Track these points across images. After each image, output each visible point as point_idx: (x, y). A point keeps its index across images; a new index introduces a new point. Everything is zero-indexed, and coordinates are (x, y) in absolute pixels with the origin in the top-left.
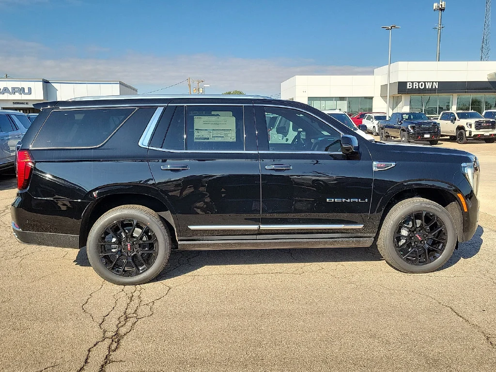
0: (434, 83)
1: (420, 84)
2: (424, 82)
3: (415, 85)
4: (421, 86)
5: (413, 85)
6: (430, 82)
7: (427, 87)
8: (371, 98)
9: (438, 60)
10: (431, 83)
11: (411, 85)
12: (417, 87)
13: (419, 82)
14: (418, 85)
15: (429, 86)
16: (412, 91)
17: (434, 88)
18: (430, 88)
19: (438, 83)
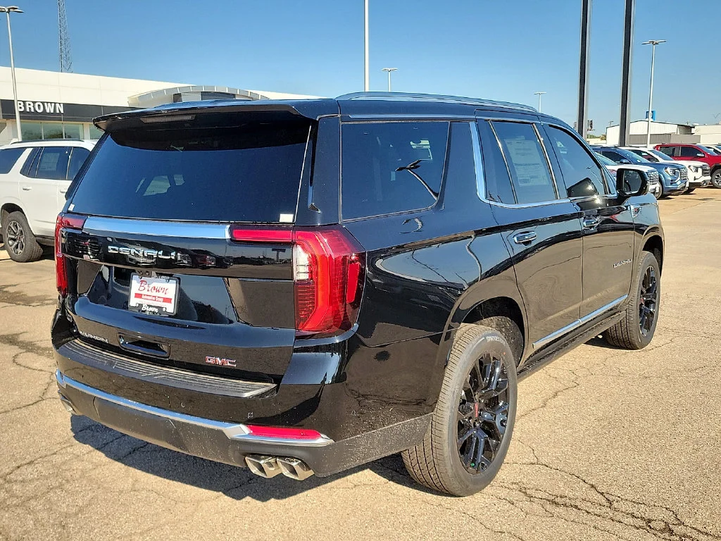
0: (57, 105)
1: (37, 104)
2: (43, 103)
3: (28, 107)
4: (39, 108)
5: (25, 106)
6: (51, 103)
10: (53, 104)
11: (22, 106)
12: (32, 110)
13: (34, 103)
14: (33, 106)
15: (50, 109)
16: (25, 115)
17: (58, 112)
18: (52, 111)
19: (62, 105)
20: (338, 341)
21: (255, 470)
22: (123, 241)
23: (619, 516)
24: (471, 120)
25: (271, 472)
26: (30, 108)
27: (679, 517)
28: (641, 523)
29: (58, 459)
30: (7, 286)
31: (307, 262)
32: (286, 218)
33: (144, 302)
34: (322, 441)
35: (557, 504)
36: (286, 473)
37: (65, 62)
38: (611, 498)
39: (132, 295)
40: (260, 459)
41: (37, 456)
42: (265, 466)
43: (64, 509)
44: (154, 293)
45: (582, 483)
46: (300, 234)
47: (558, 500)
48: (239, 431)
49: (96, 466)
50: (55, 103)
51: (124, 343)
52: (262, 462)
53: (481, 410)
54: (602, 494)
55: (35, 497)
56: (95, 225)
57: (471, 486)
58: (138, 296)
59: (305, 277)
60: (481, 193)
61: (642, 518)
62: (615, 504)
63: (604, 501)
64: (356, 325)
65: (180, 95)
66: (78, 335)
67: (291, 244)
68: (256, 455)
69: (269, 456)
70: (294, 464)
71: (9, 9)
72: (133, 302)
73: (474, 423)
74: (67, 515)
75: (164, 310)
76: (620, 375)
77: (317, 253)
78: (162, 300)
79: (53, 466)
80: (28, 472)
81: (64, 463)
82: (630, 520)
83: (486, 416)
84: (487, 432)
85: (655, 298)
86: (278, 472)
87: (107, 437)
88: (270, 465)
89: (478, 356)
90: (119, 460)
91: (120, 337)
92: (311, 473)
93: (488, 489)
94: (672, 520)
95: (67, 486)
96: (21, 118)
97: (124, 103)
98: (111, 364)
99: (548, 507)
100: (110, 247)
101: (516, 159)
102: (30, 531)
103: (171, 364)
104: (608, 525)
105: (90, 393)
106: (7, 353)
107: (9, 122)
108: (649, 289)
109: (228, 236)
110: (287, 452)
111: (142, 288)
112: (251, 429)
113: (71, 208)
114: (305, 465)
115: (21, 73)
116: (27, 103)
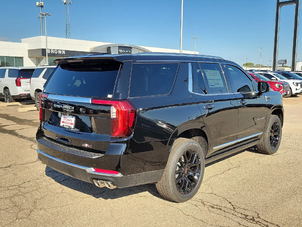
0: (63, 51)
1: (55, 51)
2: (57, 50)
6: (60, 50)
7: (59, 53)
8: (22, 58)
9: (42, 35)
11: (49, 51)
13: (54, 50)
14: (54, 51)
15: (60, 52)
16: (50, 55)
17: (63, 54)
18: (61, 53)
19: (64, 51)
20: (126, 140)
21: (97, 185)
22: (62, 103)
23: (236, 213)
24: (189, 62)
25: (102, 186)
26: (52, 52)
27: (259, 215)
28: (244, 216)
29: (38, 181)
30: (34, 120)
31: (115, 112)
32: (110, 96)
33: (65, 124)
34: (119, 175)
35: (213, 208)
36: (107, 186)
37: (67, 34)
38: (235, 207)
39: (61, 122)
40: (97, 181)
41: (31, 179)
42: (99, 183)
43: (36, 197)
44: (68, 121)
45: (226, 201)
46: (114, 102)
47: (215, 206)
48: (91, 170)
49: (51, 184)
50: (62, 50)
51: (58, 139)
52: (98, 182)
53: (188, 171)
54: (233, 205)
55: (28, 193)
56: (51, 97)
57: (181, 198)
58: (63, 122)
59: (115, 117)
60: (190, 89)
61: (244, 215)
62: (236, 209)
63: (232, 208)
64: (132, 135)
65: (110, 47)
66: (45, 136)
67: (110, 106)
68: (97, 179)
69: (101, 180)
70: (109, 183)
71: (46, 14)
72: (61, 124)
73: (185, 175)
74: (37, 199)
75: (70, 127)
76: (259, 164)
77: (119, 109)
78: (70, 124)
79: (36, 183)
80: (27, 184)
81: (40, 182)
82: (240, 215)
83: (191, 173)
84: (190, 179)
85: (279, 134)
86: (104, 186)
87: (57, 175)
88: (102, 183)
89: (186, 150)
90: (59, 182)
91: (56, 136)
92: (115, 187)
93: (189, 201)
94: (256, 216)
95: (40, 190)
96: (48, 56)
97: (88, 50)
98: (53, 145)
99: (210, 209)
100: (54, 105)
101: (208, 77)
102: (23, 203)
103: (72, 146)
104: (230, 216)
105: (46, 156)
106: (29, 144)
107: (44, 57)
108: (275, 130)
109: (91, 102)
110: (107, 178)
111: (64, 120)
112: (95, 169)
113: (45, 91)
114: (113, 183)
115: (49, 38)
116: (52, 50)
